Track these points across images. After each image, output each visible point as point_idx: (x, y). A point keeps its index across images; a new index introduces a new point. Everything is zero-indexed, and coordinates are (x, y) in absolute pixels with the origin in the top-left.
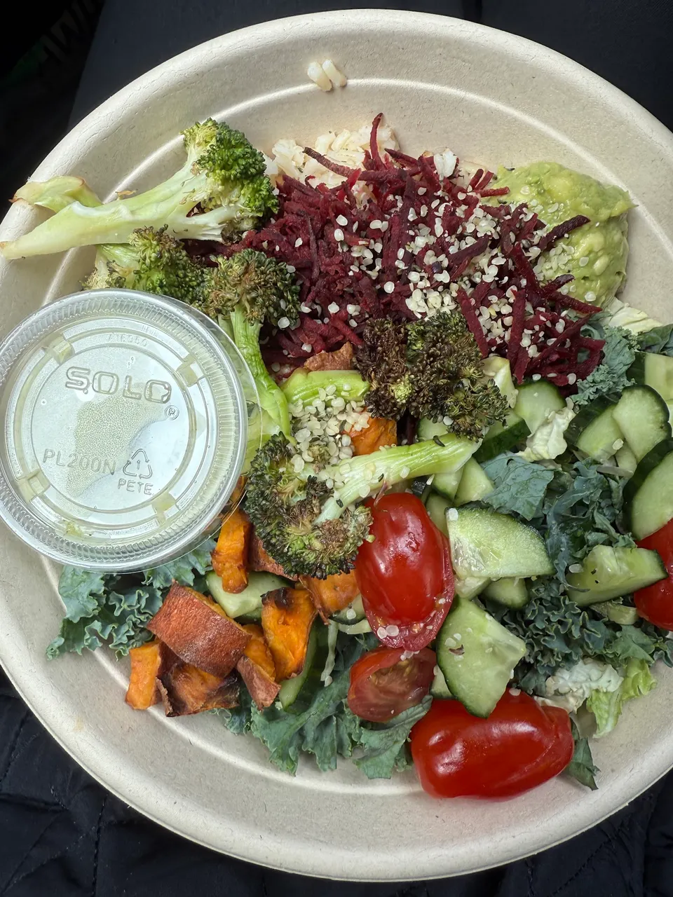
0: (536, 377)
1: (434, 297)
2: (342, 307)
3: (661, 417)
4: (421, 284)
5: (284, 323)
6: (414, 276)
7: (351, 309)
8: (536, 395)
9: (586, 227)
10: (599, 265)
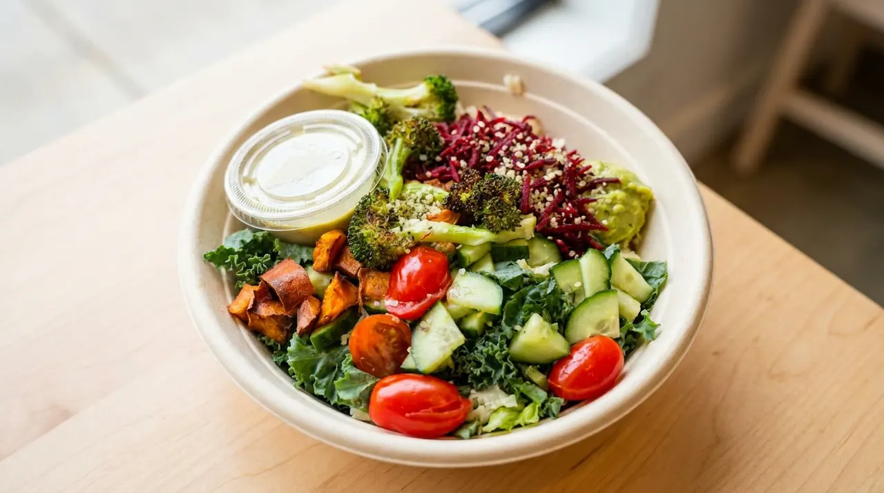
0: (550, 238)
1: (511, 174)
2: (459, 159)
3: (607, 276)
4: (508, 165)
5: (423, 158)
6: (505, 159)
7: (463, 163)
8: (545, 245)
9: (618, 185)
10: (617, 208)
